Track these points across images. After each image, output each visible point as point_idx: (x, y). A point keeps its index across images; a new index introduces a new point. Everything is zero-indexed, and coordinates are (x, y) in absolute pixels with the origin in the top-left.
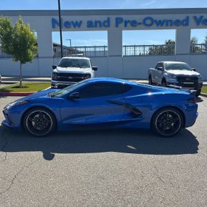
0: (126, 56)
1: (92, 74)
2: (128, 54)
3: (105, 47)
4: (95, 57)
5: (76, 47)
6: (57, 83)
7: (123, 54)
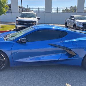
0: (53, 13)
1: (37, 22)
2: (54, 12)
3: (43, 8)
4: (39, 13)
5: (29, 8)
6: (18, 26)
7: (52, 12)
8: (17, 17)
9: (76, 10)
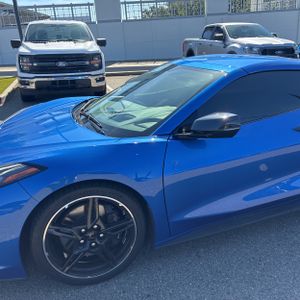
0: (127, 21)
3: (89, 4)
7: (123, 18)
8: (16, 45)
9: (203, 9)
